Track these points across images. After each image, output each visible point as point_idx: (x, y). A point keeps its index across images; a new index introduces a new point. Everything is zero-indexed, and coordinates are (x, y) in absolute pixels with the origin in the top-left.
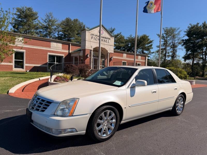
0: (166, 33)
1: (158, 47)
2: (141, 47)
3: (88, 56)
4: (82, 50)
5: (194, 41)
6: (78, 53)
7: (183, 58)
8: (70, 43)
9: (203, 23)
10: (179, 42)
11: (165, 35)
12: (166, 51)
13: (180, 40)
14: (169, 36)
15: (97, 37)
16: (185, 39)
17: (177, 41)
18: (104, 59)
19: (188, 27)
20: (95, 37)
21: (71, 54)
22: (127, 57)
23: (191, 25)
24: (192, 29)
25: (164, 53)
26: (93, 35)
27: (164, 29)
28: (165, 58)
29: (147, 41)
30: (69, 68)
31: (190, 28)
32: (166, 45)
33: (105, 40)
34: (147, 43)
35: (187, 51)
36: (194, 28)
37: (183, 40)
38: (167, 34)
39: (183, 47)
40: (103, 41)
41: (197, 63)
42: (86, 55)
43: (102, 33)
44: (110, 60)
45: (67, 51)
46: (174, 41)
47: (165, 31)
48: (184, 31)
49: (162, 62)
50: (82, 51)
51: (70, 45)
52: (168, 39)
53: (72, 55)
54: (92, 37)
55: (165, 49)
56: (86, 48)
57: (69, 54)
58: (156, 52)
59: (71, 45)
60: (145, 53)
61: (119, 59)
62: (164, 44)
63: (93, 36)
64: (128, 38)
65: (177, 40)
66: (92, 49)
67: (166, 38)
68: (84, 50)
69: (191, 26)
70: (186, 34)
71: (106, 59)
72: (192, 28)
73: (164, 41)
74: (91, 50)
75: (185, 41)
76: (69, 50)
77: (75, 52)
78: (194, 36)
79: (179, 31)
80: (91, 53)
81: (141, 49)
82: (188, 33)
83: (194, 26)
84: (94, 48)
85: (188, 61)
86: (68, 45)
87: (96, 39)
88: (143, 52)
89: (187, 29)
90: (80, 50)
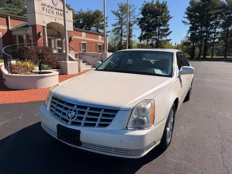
0: (121, 9)
1: (113, 26)
2: (94, 25)
3: (41, 34)
4: (30, 26)
5: (148, 20)
6: (24, 30)
7: (139, 38)
8: (8, 16)
9: (156, 2)
10: (134, 20)
11: (119, 12)
12: (122, 30)
13: (135, 18)
14: (124, 13)
15: (50, 8)
16: (140, 18)
17: (132, 20)
18: (60, 39)
19: (143, 5)
20: (48, 9)
21: (12, 32)
22: (87, 37)
23: (145, 2)
24: (146, 7)
25: (120, 32)
26: (44, 5)
27: (119, 5)
28: (121, 38)
29: (101, 18)
30: (23, 52)
31: (144, 6)
32: (122, 24)
33: (61, 13)
34: (101, 20)
35: (143, 30)
36: (149, 6)
37: (138, 19)
38: (122, 11)
39: (138, 26)
40: (59, 15)
41: (151, 43)
42: (38, 32)
43: (56, 3)
44: (70, 40)
45: (5, 28)
46: (129, 20)
47: (120, 8)
48: (139, 9)
49: (119, 43)
50: (31, 28)
51: (8, 18)
52: (123, 17)
53: (14, 33)
54: (43, 8)
55: (121, 28)
56: (37, 23)
57: (9, 32)
58: (112, 31)
59: (10, 18)
60: (100, 32)
61: (78, 39)
62: (120, 22)
63: (45, 7)
64: (78, 12)
65: (132, 18)
66: (46, 26)
67: (122, 15)
68: (34, 27)
69: (145, 4)
70: (141, 12)
71: (63, 39)
72: (147, 5)
73: (120, 19)
74: (43, 27)
75: (140, 20)
76: (8, 25)
77: (18, 29)
78: (148, 15)
79: (133, 8)
80: (44, 30)
81: (96, 27)
82: (142, 11)
83: (149, 4)
84: (47, 23)
85: (142, 42)
86: (5, 19)
87: (50, 12)
88: (97, 31)
89: (142, 6)
90: (27, 26)
